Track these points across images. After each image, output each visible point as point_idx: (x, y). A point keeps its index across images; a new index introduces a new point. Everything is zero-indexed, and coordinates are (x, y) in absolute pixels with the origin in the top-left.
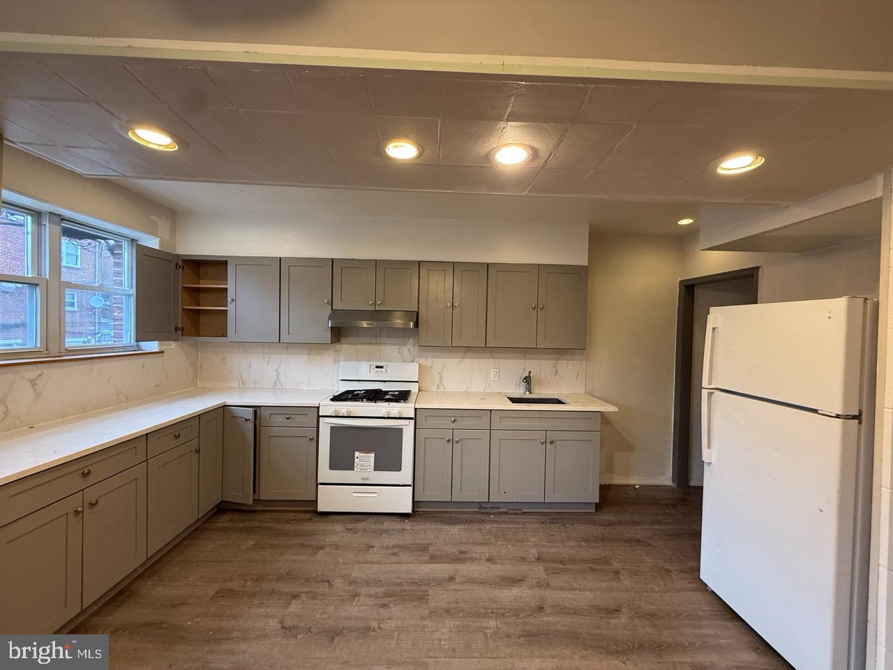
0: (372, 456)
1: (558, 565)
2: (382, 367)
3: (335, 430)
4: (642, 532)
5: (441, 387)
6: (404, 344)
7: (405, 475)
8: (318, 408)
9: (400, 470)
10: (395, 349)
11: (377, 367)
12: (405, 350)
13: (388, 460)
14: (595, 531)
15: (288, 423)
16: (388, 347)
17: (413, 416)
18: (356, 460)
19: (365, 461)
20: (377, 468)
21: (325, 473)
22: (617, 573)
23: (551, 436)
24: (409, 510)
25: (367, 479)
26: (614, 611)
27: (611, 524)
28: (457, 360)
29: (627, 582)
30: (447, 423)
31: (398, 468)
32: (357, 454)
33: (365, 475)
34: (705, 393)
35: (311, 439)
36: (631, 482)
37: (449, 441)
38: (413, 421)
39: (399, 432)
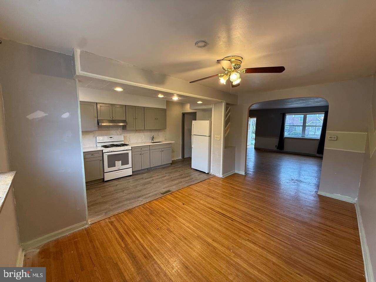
0: (121, 161)
1: (170, 173)
2: (112, 137)
3: (109, 156)
4: (180, 166)
5: (130, 142)
6: (118, 130)
7: (130, 165)
8: (102, 150)
9: (128, 164)
10: (115, 131)
11: (110, 138)
12: (118, 132)
13: (125, 162)
14: (172, 168)
15: (92, 156)
16: (113, 131)
17: (131, 149)
18: (116, 164)
19: (118, 163)
20: (122, 165)
21: (106, 169)
22: (180, 171)
23: (163, 149)
24: (131, 174)
25: (119, 168)
26: (182, 175)
27: (174, 166)
28: (133, 134)
29: (182, 172)
30: (140, 150)
31: (128, 163)
32: (116, 162)
33: (118, 167)
34: (192, 136)
35: (101, 160)
36: (174, 159)
37: (140, 154)
38: (131, 150)
39: (128, 154)
